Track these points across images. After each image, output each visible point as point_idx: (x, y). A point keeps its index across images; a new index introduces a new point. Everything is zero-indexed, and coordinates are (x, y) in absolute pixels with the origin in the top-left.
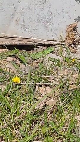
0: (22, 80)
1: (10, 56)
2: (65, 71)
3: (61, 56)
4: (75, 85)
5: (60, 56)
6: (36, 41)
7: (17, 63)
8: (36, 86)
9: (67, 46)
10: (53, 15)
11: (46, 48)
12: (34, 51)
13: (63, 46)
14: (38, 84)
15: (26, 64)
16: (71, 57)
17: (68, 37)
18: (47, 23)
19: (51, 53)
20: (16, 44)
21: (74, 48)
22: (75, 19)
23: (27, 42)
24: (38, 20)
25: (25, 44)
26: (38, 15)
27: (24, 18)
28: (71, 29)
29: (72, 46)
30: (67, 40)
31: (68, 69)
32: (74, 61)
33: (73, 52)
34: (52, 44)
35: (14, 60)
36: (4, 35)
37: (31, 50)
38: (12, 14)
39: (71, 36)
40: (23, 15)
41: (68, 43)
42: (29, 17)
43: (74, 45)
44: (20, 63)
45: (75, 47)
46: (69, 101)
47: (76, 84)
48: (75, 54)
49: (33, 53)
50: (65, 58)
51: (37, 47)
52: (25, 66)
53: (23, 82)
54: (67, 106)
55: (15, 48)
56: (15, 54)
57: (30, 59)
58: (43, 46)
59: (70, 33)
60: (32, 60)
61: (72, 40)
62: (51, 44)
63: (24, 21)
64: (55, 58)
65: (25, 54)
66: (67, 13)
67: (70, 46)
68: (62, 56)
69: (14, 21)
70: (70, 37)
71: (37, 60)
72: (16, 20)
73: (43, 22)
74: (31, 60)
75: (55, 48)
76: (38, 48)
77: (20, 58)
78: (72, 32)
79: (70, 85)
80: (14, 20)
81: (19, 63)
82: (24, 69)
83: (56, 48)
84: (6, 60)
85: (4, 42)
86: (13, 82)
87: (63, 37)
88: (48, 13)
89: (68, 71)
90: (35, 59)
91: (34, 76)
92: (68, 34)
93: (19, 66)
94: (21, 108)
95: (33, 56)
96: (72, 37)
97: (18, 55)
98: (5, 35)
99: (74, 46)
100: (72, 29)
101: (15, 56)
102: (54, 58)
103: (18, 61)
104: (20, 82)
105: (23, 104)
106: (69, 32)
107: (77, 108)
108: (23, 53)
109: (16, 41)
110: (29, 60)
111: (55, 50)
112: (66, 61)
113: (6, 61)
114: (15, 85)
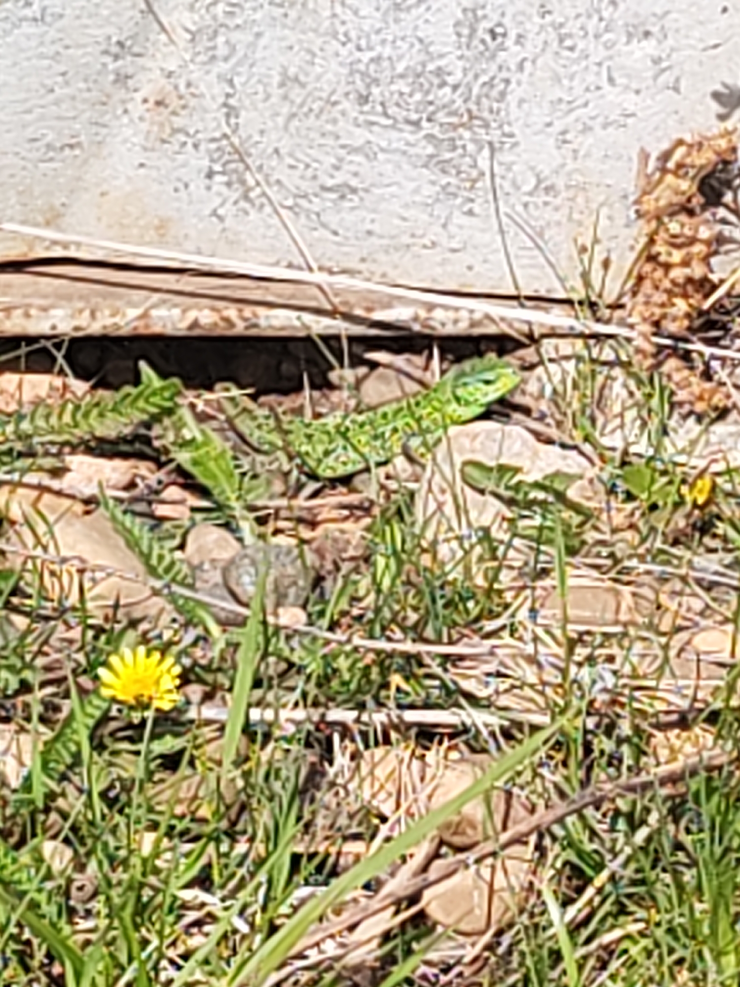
0: (201, 681)
1: (101, 440)
2: (617, 593)
3: (587, 448)
4: (703, 734)
5: (575, 448)
6: (352, 299)
7: (161, 510)
8: (336, 738)
9: (638, 351)
10: (512, 54)
11: (443, 372)
12: (335, 396)
13: (608, 354)
14: (348, 716)
15: (247, 527)
16: (681, 459)
17: (648, 267)
18: (455, 127)
19: (485, 416)
20: (157, 329)
21: (707, 375)
22: (716, 96)
23: (262, 311)
24: (364, 99)
25: (240, 329)
26: (366, 56)
27: (231, 83)
28: (677, 192)
29: (686, 356)
30: (640, 298)
31: (646, 579)
32: (708, 503)
33: (700, 407)
34: (505, 329)
35: (131, 485)
36: (42, 239)
37: (299, 389)
38: (120, 44)
39: (677, 256)
40: (222, 51)
41: (647, 328)
42: (284, 73)
43: (713, 342)
44: (194, 510)
45: (723, 359)
46: (643, 882)
47: (713, 718)
48: (719, 429)
49: (317, 416)
50: (624, 464)
51: (357, 361)
52: (240, 540)
53: (208, 697)
54: (617, 933)
55: (143, 366)
56: (148, 426)
57: (287, 474)
58: (419, 352)
59: (674, 227)
60: (312, 486)
61: (685, 296)
62: (492, 330)
63: (231, 112)
64: (525, 464)
65: (244, 425)
66: (647, 34)
67: (675, 349)
68: (595, 445)
69: (137, 109)
70: (667, 267)
71: (357, 481)
72: (158, 103)
73: (417, 124)
74: (300, 487)
75: (531, 367)
76: (374, 365)
77: (195, 463)
78: (691, 213)
79: (659, 735)
80: (139, 96)
81: (181, 513)
82: (225, 572)
83: (540, 370)
84: (55, 484)
85: (45, 309)
86: (114, 700)
87: (606, 264)
88: (466, 31)
89: (646, 591)
90: (341, 471)
91: (306, 641)
92: (652, 241)
93: (182, 547)
94: (171, 953)
95: (320, 449)
96: (686, 263)
97: (171, 436)
98: (55, 243)
99: (708, 351)
100: (684, 185)
101: (148, 441)
102: (517, 470)
103: (173, 492)
104: (178, 697)
105: (192, 916)
106: (658, 218)
107: (718, 955)
108: (232, 411)
109: (156, 297)
110: (278, 486)
111: (532, 387)
112: (630, 497)
113: (59, 493)
114: (130, 726)
